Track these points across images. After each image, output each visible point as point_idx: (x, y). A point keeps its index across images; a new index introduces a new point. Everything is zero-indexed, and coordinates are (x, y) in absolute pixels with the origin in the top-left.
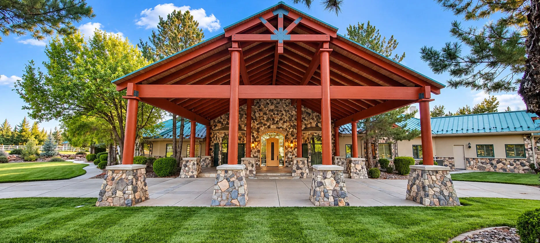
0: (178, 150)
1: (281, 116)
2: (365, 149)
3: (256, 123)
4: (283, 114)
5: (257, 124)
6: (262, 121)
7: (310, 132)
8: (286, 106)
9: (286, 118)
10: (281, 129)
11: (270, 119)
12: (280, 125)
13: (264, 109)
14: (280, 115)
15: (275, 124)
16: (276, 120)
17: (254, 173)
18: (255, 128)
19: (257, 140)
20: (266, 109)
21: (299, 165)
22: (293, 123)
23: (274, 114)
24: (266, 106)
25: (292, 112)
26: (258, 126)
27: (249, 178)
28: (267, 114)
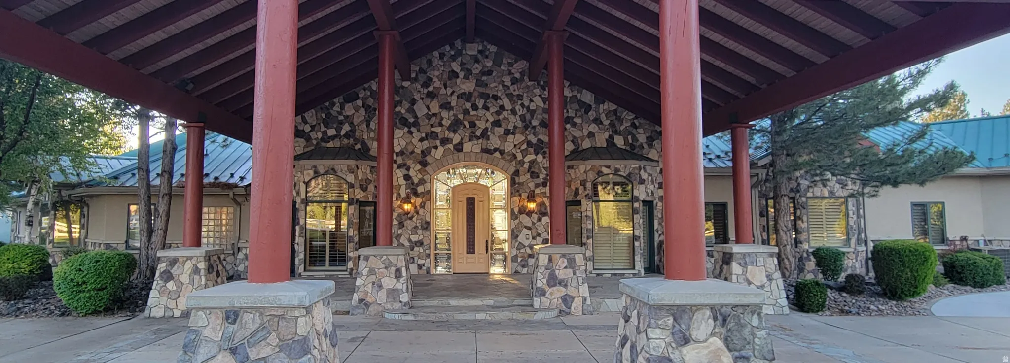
0: (158, 224)
1: (498, 113)
2: (762, 215)
3: (417, 135)
4: (502, 108)
5: (422, 140)
6: (438, 129)
7: (590, 163)
8: (514, 81)
9: (512, 118)
10: (497, 154)
11: (461, 123)
12: (494, 142)
13: (443, 91)
14: (493, 110)
15: (478, 138)
16: (481, 124)
17: (405, 298)
18: (412, 152)
19: (420, 189)
20: (449, 91)
21: (557, 272)
22: (535, 134)
23: (475, 107)
24: (448, 83)
25: (531, 101)
26: (426, 144)
27: (386, 315)
28: (451, 108)
